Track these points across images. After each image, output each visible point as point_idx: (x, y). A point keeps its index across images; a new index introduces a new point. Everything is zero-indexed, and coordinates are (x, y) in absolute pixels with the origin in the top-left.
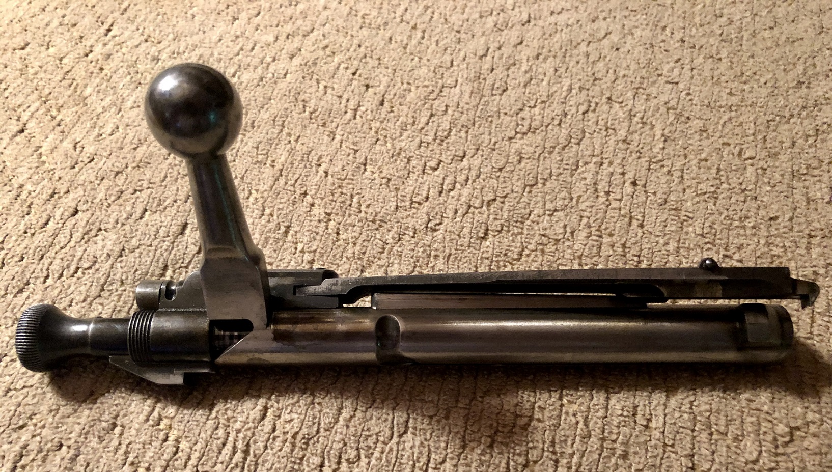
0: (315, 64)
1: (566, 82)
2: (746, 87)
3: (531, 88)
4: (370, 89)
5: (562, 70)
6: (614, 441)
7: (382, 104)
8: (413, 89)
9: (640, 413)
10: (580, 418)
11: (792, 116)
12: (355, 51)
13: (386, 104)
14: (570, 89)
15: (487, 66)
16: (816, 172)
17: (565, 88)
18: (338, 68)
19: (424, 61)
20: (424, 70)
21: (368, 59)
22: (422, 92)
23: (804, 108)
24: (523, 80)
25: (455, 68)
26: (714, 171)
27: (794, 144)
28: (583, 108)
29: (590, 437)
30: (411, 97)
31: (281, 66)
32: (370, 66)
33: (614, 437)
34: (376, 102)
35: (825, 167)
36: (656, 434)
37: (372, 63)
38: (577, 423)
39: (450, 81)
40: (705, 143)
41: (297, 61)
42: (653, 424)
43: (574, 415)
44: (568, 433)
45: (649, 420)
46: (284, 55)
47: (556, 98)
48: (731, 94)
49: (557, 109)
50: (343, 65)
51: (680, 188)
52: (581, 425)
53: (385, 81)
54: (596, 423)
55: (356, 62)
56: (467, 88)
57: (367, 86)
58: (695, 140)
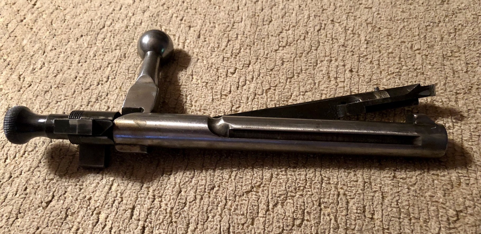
0: (158, 15)
1: (306, 13)
2: (412, 7)
3: (286, 18)
4: (191, 29)
5: (303, 6)
6: (353, 229)
7: (199, 37)
8: (217, 26)
9: (367, 210)
10: (332, 217)
11: (440, 22)
12: (181, 5)
13: (202, 37)
14: (309, 17)
15: (259, 8)
16: (457, 54)
17: (306, 17)
18: (172, 17)
19: (222, 8)
20: (222, 13)
21: (189, 10)
22: (222, 27)
23: (446, 16)
24: (280, 15)
25: (240, 10)
26: (397, 59)
27: (442, 38)
28: (317, 28)
29: (338, 228)
30: (216, 31)
31: (138, 17)
32: (190, 14)
33: (353, 227)
34: (196, 36)
35: (462, 51)
36: (378, 222)
37: (192, 12)
38: (331, 220)
39: (238, 19)
40: (391, 42)
41: (147, 14)
42: (375, 217)
43: (329, 215)
44: (325, 227)
45: (373, 214)
46: (139, 11)
47: (301, 23)
48: (403, 12)
49: (302, 30)
50: (175, 15)
51: (378, 71)
52: (333, 221)
53: (200, 22)
54: (342, 219)
55: (182, 13)
56: (248, 22)
57: (190, 27)
58: (384, 42)
